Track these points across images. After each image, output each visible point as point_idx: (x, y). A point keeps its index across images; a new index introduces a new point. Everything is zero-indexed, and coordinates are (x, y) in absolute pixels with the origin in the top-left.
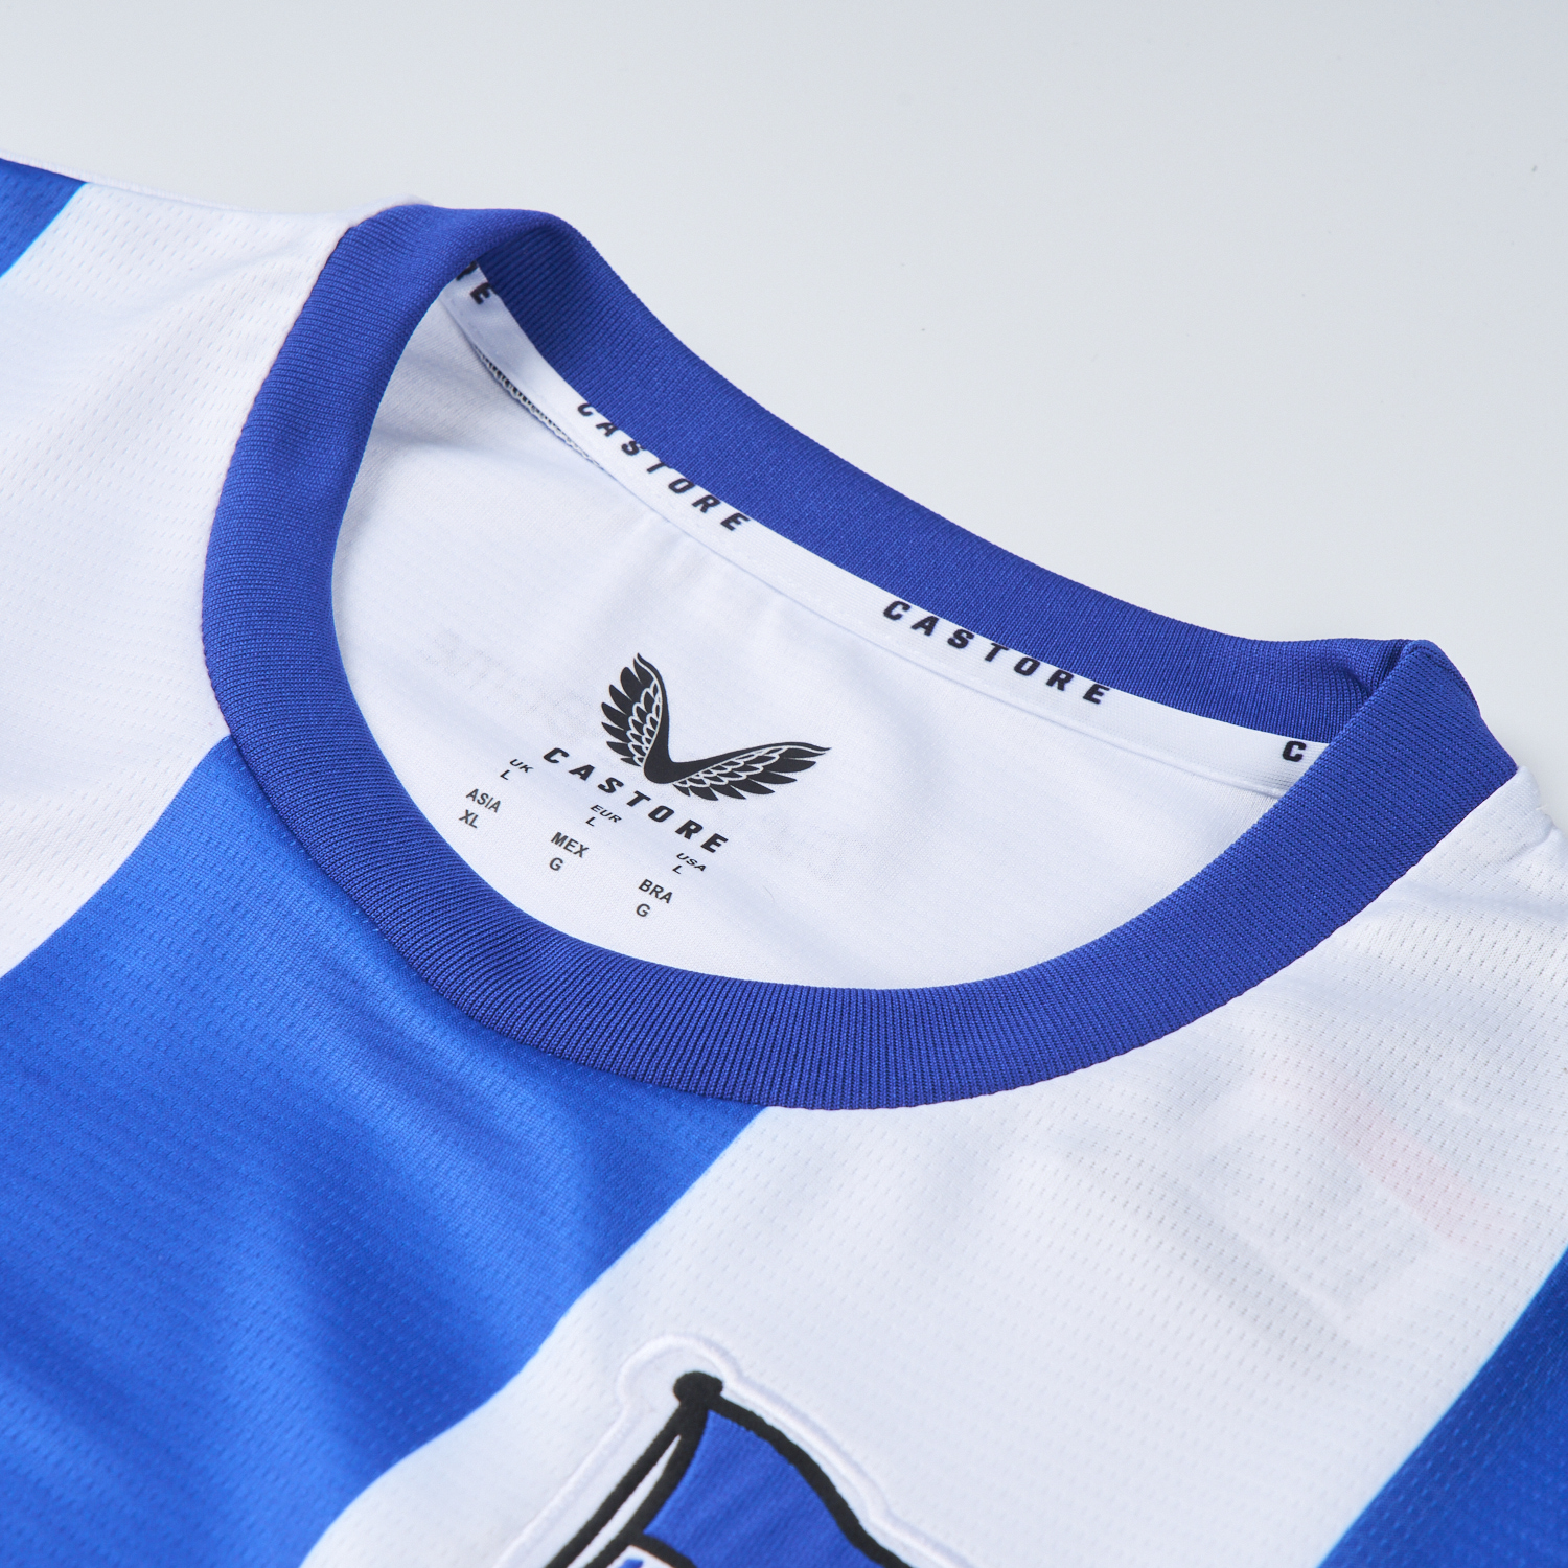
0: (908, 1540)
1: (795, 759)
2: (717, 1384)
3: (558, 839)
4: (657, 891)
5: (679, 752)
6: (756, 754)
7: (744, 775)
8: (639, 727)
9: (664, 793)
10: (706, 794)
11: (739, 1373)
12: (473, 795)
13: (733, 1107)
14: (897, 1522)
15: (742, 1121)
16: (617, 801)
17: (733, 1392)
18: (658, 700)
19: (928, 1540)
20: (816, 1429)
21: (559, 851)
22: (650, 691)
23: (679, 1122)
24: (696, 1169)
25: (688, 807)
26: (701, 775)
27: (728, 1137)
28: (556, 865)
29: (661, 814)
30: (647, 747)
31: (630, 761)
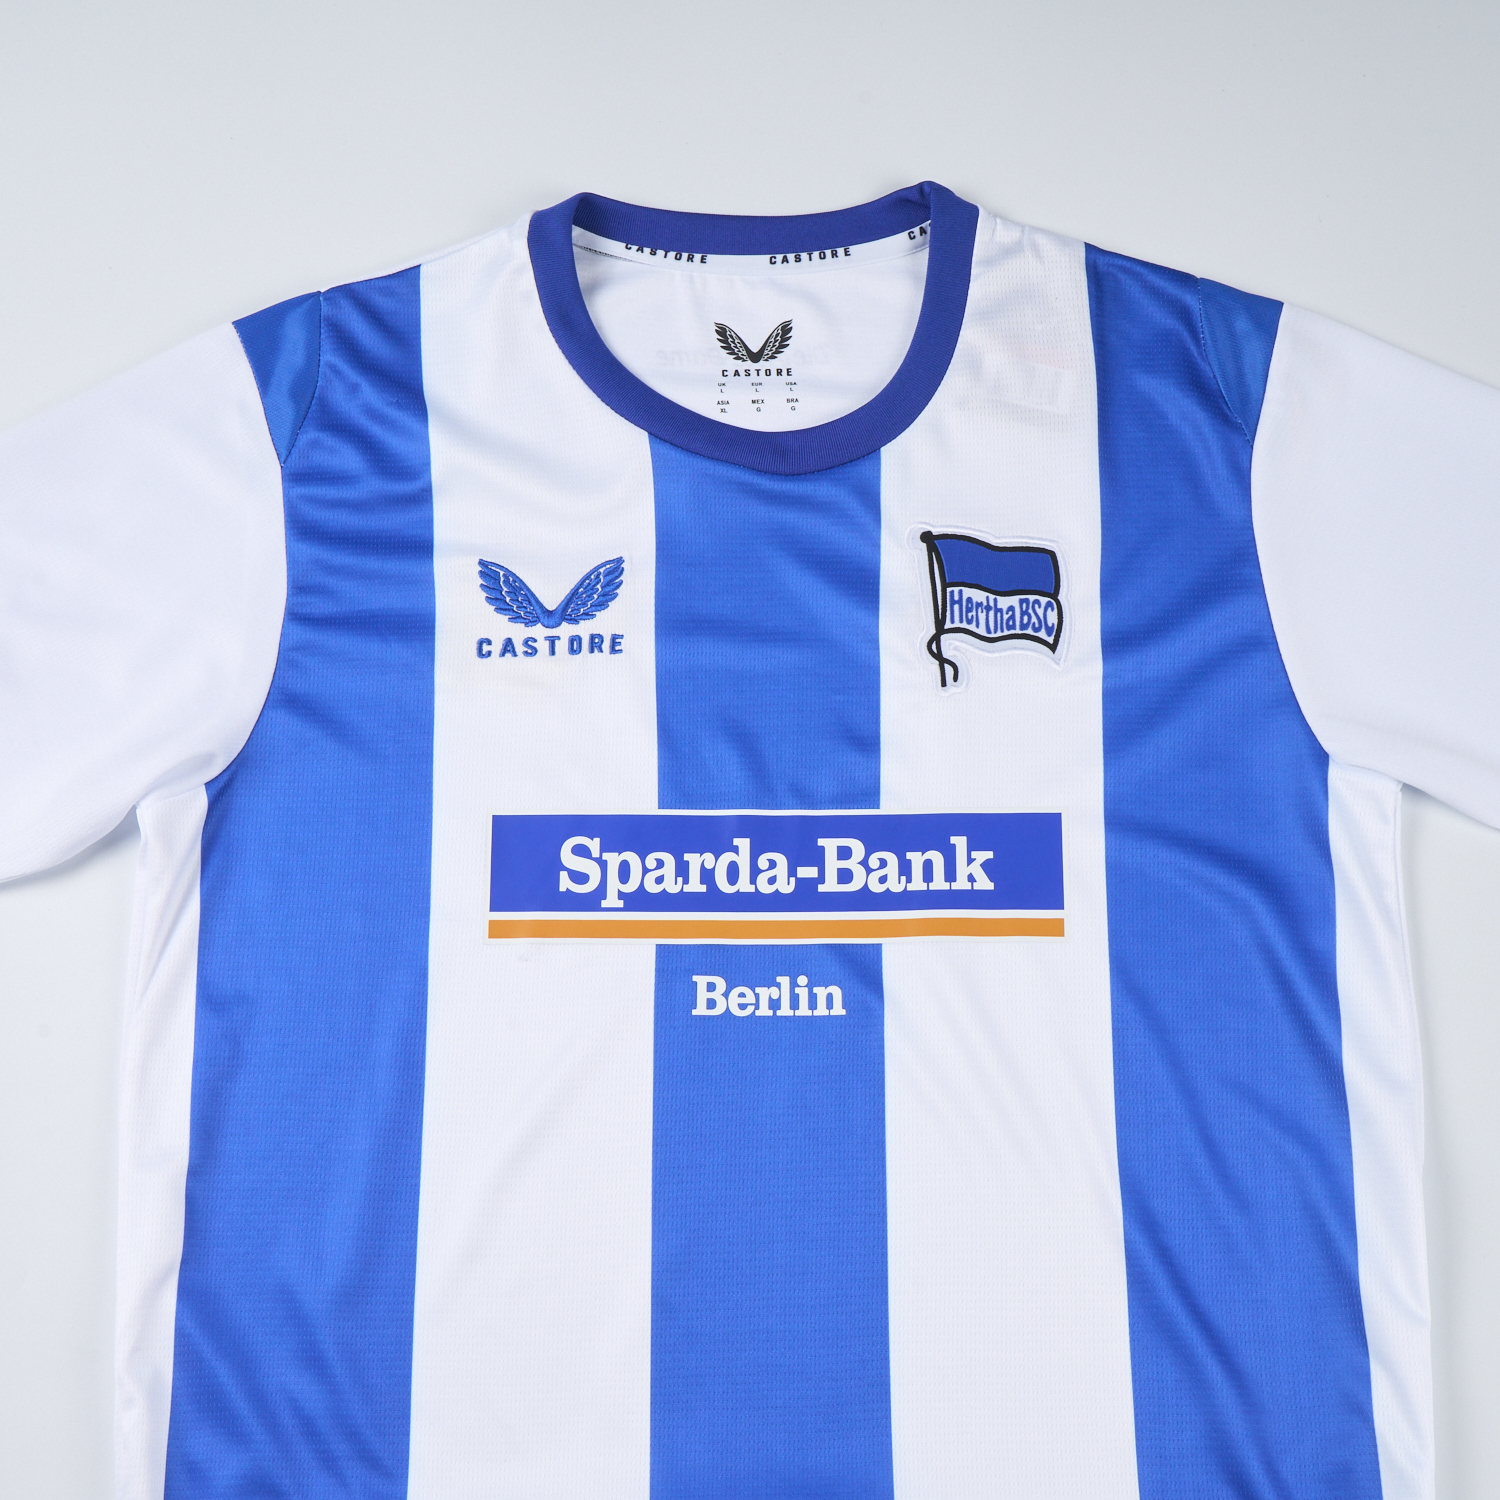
0: (1005, 541)
1: (786, 329)
2: (930, 533)
3: (753, 402)
4: (792, 400)
5: (755, 349)
6: (774, 334)
7: (777, 344)
8: (736, 347)
9: (762, 365)
10: (772, 357)
11: (933, 526)
12: (719, 403)
13: (873, 455)
14: (999, 538)
15: (879, 458)
16: (754, 377)
17: (936, 531)
18: (734, 336)
19: (1009, 537)
20: (962, 527)
21: (756, 405)
22: (728, 333)
23: (862, 469)
24: (878, 478)
25: (773, 365)
26: (766, 352)
27: (879, 464)
28: (759, 410)
29: (768, 373)
30: (744, 352)
31: (744, 361)
